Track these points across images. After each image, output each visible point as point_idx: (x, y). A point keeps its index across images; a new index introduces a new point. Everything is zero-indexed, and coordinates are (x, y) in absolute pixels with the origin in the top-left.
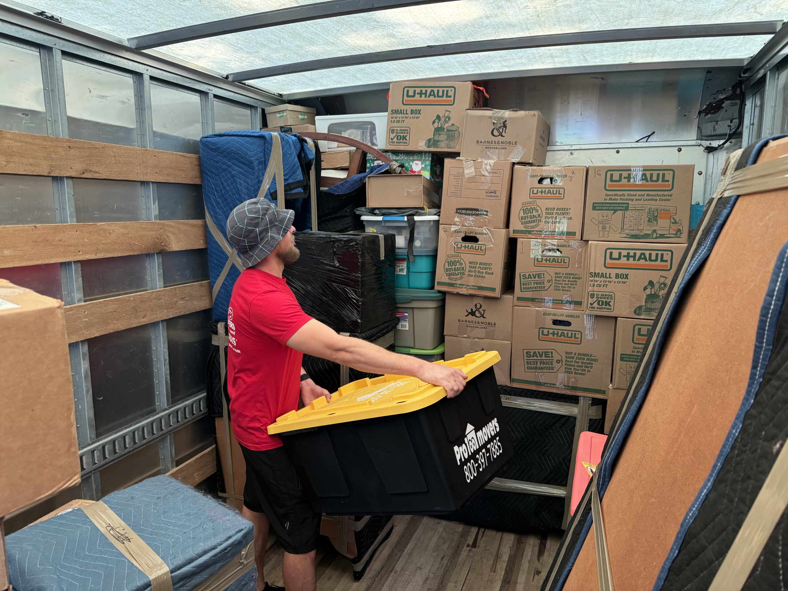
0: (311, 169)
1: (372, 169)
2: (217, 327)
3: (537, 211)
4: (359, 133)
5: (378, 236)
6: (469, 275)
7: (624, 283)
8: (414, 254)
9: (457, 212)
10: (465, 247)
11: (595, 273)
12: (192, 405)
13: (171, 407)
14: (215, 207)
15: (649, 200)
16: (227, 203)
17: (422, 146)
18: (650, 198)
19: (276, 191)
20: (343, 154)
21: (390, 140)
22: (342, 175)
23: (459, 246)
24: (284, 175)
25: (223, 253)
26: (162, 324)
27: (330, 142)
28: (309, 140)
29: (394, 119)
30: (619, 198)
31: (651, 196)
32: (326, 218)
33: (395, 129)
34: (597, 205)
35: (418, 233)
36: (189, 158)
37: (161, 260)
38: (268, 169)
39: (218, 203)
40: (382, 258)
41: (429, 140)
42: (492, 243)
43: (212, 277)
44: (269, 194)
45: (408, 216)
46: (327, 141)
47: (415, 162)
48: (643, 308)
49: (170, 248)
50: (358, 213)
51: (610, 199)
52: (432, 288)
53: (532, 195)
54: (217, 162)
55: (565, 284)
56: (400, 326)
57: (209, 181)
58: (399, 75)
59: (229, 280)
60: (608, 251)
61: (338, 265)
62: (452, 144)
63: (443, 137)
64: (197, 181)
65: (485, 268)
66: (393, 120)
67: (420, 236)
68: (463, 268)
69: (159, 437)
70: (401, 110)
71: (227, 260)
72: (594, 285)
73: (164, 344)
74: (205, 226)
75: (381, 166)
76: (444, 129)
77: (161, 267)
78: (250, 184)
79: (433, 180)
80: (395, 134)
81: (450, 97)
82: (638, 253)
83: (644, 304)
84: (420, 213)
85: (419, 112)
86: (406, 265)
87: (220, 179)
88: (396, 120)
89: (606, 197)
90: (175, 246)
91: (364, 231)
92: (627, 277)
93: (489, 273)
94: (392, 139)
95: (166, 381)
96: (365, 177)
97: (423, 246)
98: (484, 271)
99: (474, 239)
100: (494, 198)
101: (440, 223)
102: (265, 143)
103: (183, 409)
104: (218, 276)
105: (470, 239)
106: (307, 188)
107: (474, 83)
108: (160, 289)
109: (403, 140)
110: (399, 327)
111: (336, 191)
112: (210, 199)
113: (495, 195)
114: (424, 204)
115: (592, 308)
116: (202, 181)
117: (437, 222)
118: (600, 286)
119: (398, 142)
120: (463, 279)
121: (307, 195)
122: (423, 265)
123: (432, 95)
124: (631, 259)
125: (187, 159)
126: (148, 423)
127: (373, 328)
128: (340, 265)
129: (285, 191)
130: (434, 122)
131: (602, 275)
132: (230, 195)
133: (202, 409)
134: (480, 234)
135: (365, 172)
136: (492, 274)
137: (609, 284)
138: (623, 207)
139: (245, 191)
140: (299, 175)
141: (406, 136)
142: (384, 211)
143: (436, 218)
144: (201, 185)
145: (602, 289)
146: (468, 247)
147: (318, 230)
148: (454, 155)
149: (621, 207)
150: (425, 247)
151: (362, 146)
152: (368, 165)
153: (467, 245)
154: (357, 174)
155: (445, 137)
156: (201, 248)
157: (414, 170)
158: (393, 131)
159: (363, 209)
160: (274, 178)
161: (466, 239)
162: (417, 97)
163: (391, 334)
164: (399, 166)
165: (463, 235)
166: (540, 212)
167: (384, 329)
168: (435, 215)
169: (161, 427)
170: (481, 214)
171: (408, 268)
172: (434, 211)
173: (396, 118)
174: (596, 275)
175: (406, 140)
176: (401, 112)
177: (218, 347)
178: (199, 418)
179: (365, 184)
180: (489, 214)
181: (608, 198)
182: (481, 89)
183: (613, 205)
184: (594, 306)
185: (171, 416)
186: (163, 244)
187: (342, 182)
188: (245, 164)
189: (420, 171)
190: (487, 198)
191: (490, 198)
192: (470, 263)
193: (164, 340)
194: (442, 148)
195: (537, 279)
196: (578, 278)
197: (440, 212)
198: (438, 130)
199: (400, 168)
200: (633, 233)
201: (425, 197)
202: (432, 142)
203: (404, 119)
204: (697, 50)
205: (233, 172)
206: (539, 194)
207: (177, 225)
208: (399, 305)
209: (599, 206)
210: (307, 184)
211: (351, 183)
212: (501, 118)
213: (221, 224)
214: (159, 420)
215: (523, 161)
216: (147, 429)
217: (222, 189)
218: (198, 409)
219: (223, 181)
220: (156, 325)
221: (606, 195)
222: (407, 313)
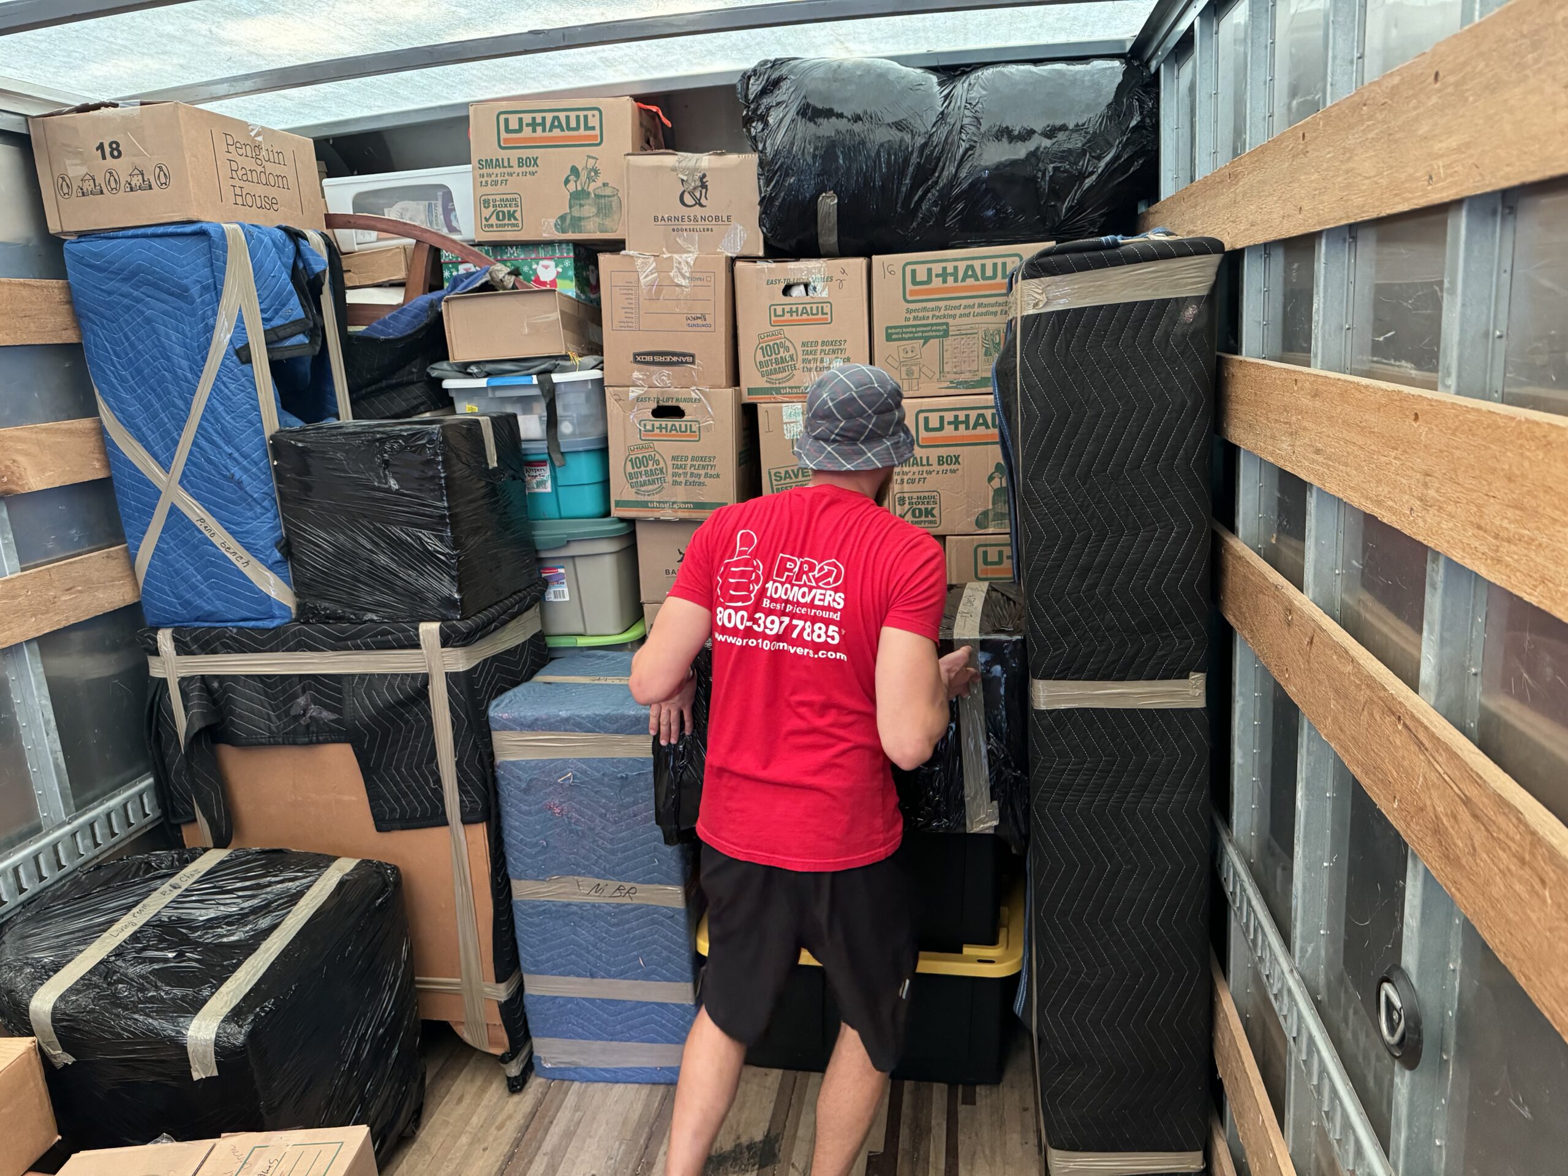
0: (321, 293)
1: (456, 281)
2: (155, 640)
4: (421, 207)
5: (478, 422)
6: (675, 483)
7: (954, 471)
8: (563, 450)
9: (636, 361)
10: (660, 428)
12: (125, 806)
13: (76, 818)
14: (117, 390)
15: (982, 314)
16: (143, 378)
17: (549, 232)
18: (984, 310)
19: (248, 344)
20: (390, 254)
21: (484, 222)
22: (394, 297)
23: (649, 427)
24: (262, 311)
25: (149, 484)
26: (28, 649)
27: (359, 231)
28: (309, 233)
29: (486, 178)
30: (930, 314)
31: (986, 306)
32: (369, 389)
33: (491, 198)
34: (894, 331)
35: (565, 407)
36: (42, 288)
38: (224, 301)
39: (123, 380)
40: (493, 463)
41: (563, 218)
42: (711, 416)
43: (130, 537)
44: (232, 352)
45: (538, 374)
46: (353, 231)
47: (542, 263)
48: (991, 517)
49: (22, 486)
50: (434, 374)
51: (915, 318)
52: (607, 514)
53: (773, 318)
54: (110, 293)
56: (552, 596)
57: (96, 335)
58: (487, 88)
60: (922, 416)
61: (397, 487)
62: (607, 222)
63: (589, 210)
64: (69, 336)
65: (704, 467)
66: (484, 180)
67: (569, 413)
68: (661, 470)
69: (56, 882)
70: (497, 160)
71: (158, 499)
72: (902, 480)
73: (38, 688)
74: (102, 432)
75: (473, 274)
76: (589, 193)
77: (8, 528)
78: (189, 334)
79: (583, 297)
81: (593, 128)
83: (990, 507)
84: (562, 366)
85: (535, 161)
86: (548, 473)
87: (122, 330)
88: (490, 180)
89: (908, 316)
90: (35, 481)
91: (454, 412)
92: (957, 461)
93: (711, 476)
94: (487, 220)
95: (57, 766)
96: (440, 300)
97: (577, 432)
98: (703, 472)
99: (676, 412)
100: (704, 329)
101: (606, 384)
102: (210, 247)
103: (104, 817)
104: (144, 533)
105: (667, 411)
106: (317, 332)
107: (637, 98)
108: (13, 576)
109: (509, 219)
110: (550, 596)
111: (382, 332)
112: (105, 373)
113: (704, 322)
114: (567, 349)
116: (81, 336)
117: (600, 383)
118: (913, 481)
119: (501, 226)
120: (664, 491)
121: (318, 348)
122: (583, 469)
123: (556, 127)
124: (962, 427)
125: (36, 291)
126: (25, 859)
127: (490, 606)
128: (401, 487)
129: (267, 344)
130: (567, 182)
132: (145, 361)
133: (148, 811)
134: (685, 400)
135: (441, 287)
136: (718, 476)
137: (928, 476)
138: (939, 331)
139: (178, 349)
140: (295, 309)
141: (515, 211)
142: (489, 368)
143: (596, 374)
144: (80, 344)
145: (916, 487)
146: (666, 428)
147: (354, 418)
148: (616, 246)
149: (936, 331)
150: (581, 435)
151: (426, 236)
152: (446, 274)
154: (424, 293)
155: (594, 210)
156: (97, 477)
157: (542, 279)
158: (486, 203)
159: (444, 365)
160: (240, 319)
161: (661, 412)
162: (527, 132)
163: (534, 612)
164: (510, 273)
165: (655, 406)
166: (792, 351)
167: (513, 606)
168: (593, 368)
169: (58, 861)
170: (682, 362)
171: (554, 478)
172: (591, 360)
173: (489, 175)
175: (516, 219)
176: (498, 164)
177: (165, 680)
178: (145, 830)
179: (439, 318)
180: (697, 361)
181: (911, 316)
182: (654, 109)
183: (922, 329)
185: (78, 836)
186: (5, 479)
187: (394, 313)
188: (172, 294)
189: (553, 283)
190: (690, 329)
191: (694, 329)
192: (673, 458)
193: (38, 683)
194: (591, 232)
197: (602, 362)
198: (578, 196)
199: (513, 278)
200: (962, 378)
201: (570, 334)
202: (568, 220)
203: (506, 177)
204: (1041, 26)
205: (148, 312)
206: (787, 316)
207: (34, 436)
208: (543, 555)
209: (897, 333)
210: (315, 324)
211: (412, 314)
212: (696, 169)
213: (136, 424)
214: (51, 848)
215: (746, 253)
216: (25, 869)
217: (129, 349)
218: (141, 813)
219: (130, 334)
220: (17, 652)
221: (908, 311)
222: (562, 567)
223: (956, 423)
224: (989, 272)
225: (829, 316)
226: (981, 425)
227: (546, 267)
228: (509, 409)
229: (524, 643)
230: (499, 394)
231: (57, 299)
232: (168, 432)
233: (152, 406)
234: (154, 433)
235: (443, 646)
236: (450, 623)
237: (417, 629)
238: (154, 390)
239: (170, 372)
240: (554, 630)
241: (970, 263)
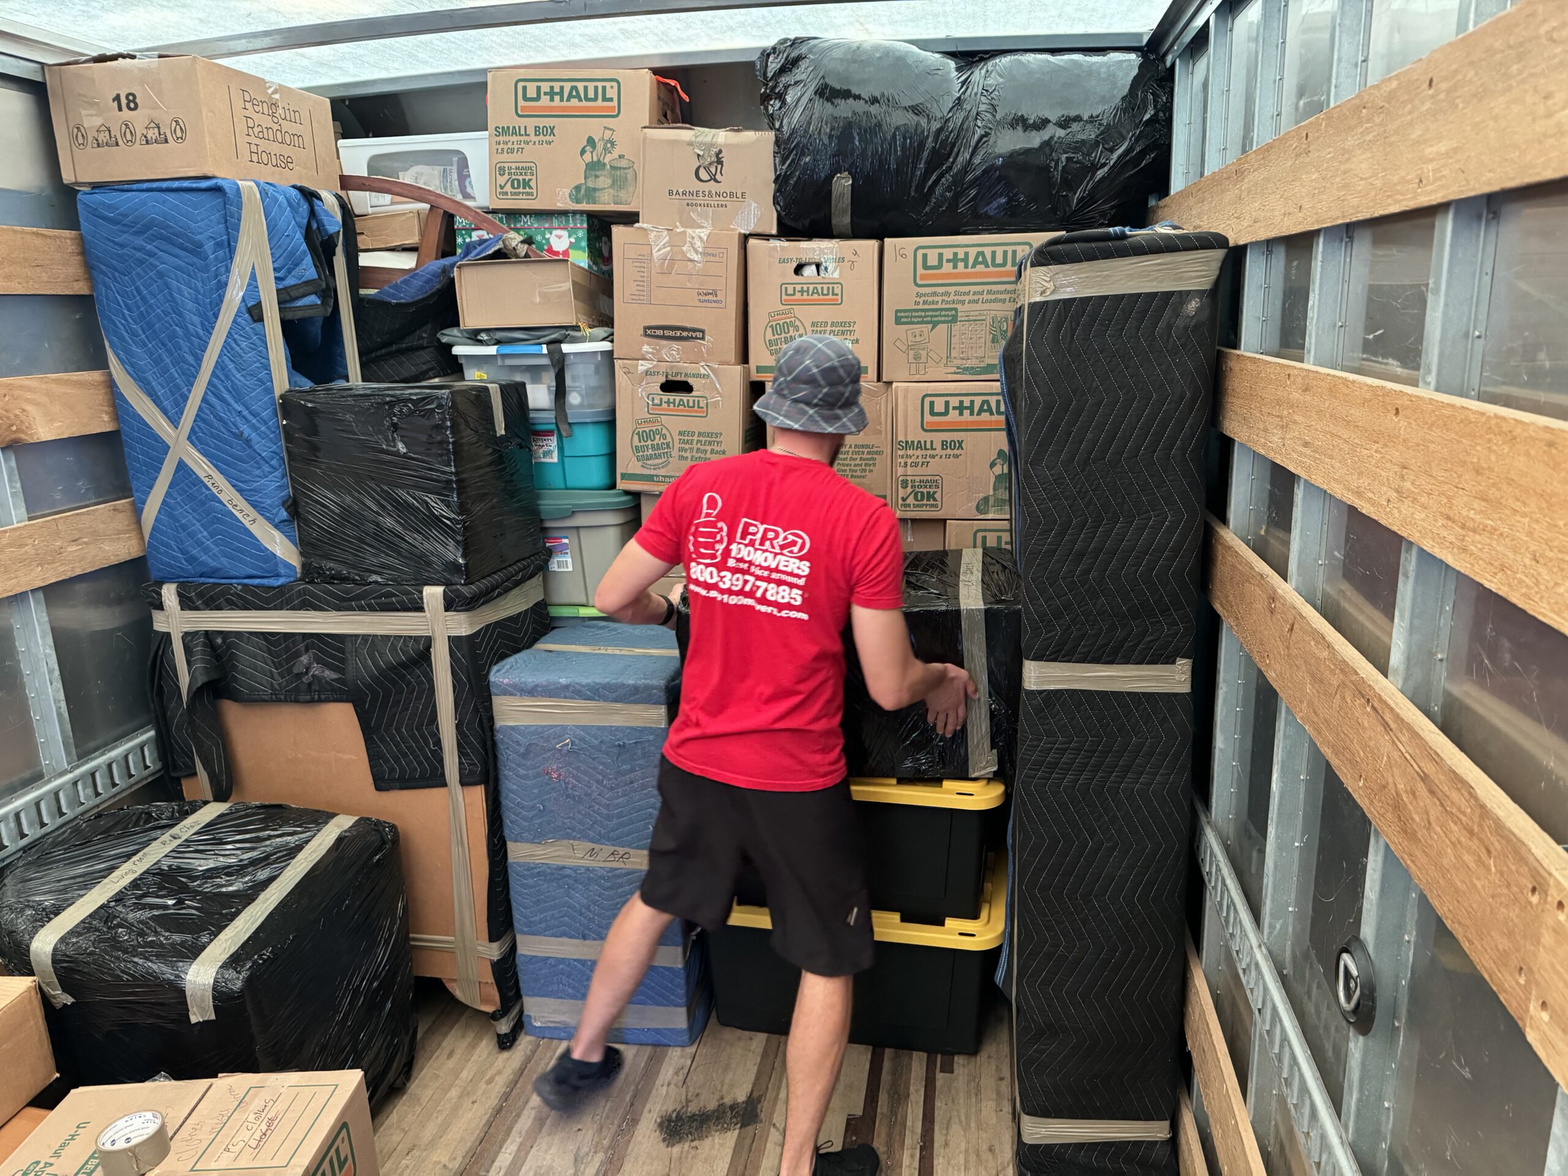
0: (334, 254)
1: (469, 248)
2: (160, 595)
4: (436, 173)
5: (487, 389)
6: (679, 457)
7: (956, 456)
8: (570, 421)
9: (646, 335)
10: (668, 402)
11: (907, 442)
12: (126, 757)
13: (78, 767)
14: (128, 343)
15: (991, 301)
16: (154, 332)
17: (563, 203)
18: (993, 297)
19: (260, 303)
20: (403, 218)
21: (499, 190)
22: (406, 262)
23: (657, 401)
24: (275, 269)
25: (157, 438)
26: (35, 600)
27: (374, 194)
28: (324, 194)
29: (502, 146)
30: (940, 299)
31: (995, 293)
32: (379, 353)
33: (506, 165)
34: (903, 314)
35: (574, 378)
36: (55, 237)
37: (13, 463)
38: (237, 259)
39: (133, 334)
40: (501, 431)
41: (578, 188)
42: (718, 393)
43: (137, 491)
44: (244, 310)
45: (548, 343)
46: (366, 193)
47: (555, 232)
48: (991, 502)
49: (31, 435)
50: (444, 340)
51: (925, 303)
52: (613, 486)
54: (122, 246)
55: (855, 465)
56: (556, 565)
57: (108, 288)
58: (506, 54)
59: (175, 495)
60: (927, 400)
61: (405, 450)
62: (623, 194)
63: (604, 181)
64: (81, 288)
65: (710, 443)
66: (500, 147)
67: (577, 384)
69: (57, 829)
70: (514, 127)
71: (166, 454)
72: (906, 463)
73: (43, 638)
74: (111, 385)
75: (486, 241)
76: (604, 165)
77: (17, 477)
78: (202, 291)
79: (595, 268)
80: (506, 177)
81: (611, 100)
82: (978, 401)
83: (991, 493)
84: (572, 337)
85: (552, 132)
86: (555, 443)
87: (134, 283)
88: (506, 147)
89: (918, 299)
90: (44, 431)
91: (463, 379)
92: (961, 447)
94: (502, 187)
95: (59, 715)
96: (453, 266)
97: (586, 403)
98: (709, 448)
99: (684, 387)
100: (714, 305)
101: (615, 356)
102: (225, 204)
103: (105, 767)
104: (151, 488)
105: (675, 386)
106: (329, 293)
107: (656, 71)
108: (20, 525)
109: (524, 188)
110: (554, 566)
111: (393, 296)
112: (116, 326)
113: (715, 298)
114: (578, 320)
116: (93, 287)
117: (609, 355)
118: (916, 465)
119: (515, 194)
120: (670, 466)
121: (330, 310)
122: (590, 441)
123: (574, 97)
124: (967, 412)
125: (49, 241)
126: (27, 804)
127: (494, 573)
128: (410, 450)
129: (279, 303)
130: (583, 152)
131: (920, 446)
132: (157, 315)
133: (148, 763)
134: (694, 376)
135: (454, 254)
137: (931, 460)
138: (948, 316)
139: (190, 305)
140: (308, 269)
142: (499, 335)
143: (606, 346)
144: (91, 296)
145: (919, 470)
146: (674, 403)
147: (364, 380)
148: (630, 218)
149: (945, 316)
150: (590, 406)
151: (441, 202)
152: (459, 240)
153: (672, 399)
154: (437, 259)
155: (609, 182)
156: (104, 430)
157: (555, 249)
159: (455, 331)
160: (253, 277)
161: (670, 386)
162: (545, 100)
163: (537, 580)
164: (523, 242)
165: (663, 380)
167: (517, 573)
168: (603, 340)
169: (59, 808)
170: (692, 338)
171: (561, 449)
172: (601, 332)
173: (506, 143)
174: (908, 445)
175: (530, 188)
176: (515, 132)
177: (168, 635)
178: (145, 782)
179: (451, 284)
180: (707, 337)
181: (921, 300)
182: (673, 83)
183: (930, 313)
185: (79, 783)
186: (14, 428)
187: (406, 277)
188: (186, 249)
189: (566, 253)
190: (701, 304)
191: (705, 304)
192: (680, 433)
193: (43, 632)
194: (605, 203)
196: (876, 453)
197: (612, 334)
198: (594, 167)
199: (526, 246)
200: (968, 363)
201: (580, 304)
202: (583, 191)
203: (523, 145)
204: (1060, 16)
205: (161, 267)
206: (798, 296)
207: (44, 386)
208: (548, 524)
209: (906, 317)
210: (327, 285)
211: (424, 279)
212: (712, 145)
213: (145, 378)
214: (53, 796)
215: (759, 230)
216: (26, 815)
217: (140, 303)
218: (142, 765)
219: (142, 288)
220: (22, 601)
221: (918, 295)
222: (566, 538)
224: (999, 260)
225: (839, 297)
226: (985, 411)
227: (559, 237)
228: (518, 378)
229: (526, 611)
230: (509, 362)
231: (70, 250)
232: (178, 387)
233: (163, 360)
234: (163, 387)
235: (446, 610)
236: (454, 587)
237: (421, 592)
238: (164, 345)
239: (181, 327)
240: (556, 599)
241: (980, 249)
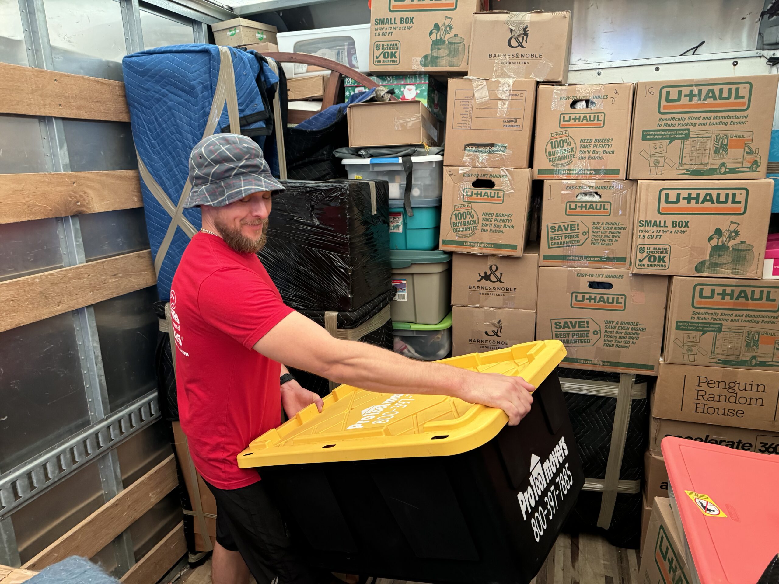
0: (274, 98)
1: (353, 98)
2: (164, 309)
3: (570, 144)
4: (334, 53)
5: (368, 184)
6: (483, 230)
7: (683, 232)
8: (413, 206)
10: (477, 194)
11: (646, 221)
12: (140, 410)
13: (111, 417)
14: (149, 152)
15: (716, 124)
16: (165, 145)
17: (416, 66)
18: (718, 121)
19: (229, 125)
20: (314, 80)
21: (375, 59)
22: (315, 107)
23: (469, 193)
24: (239, 104)
25: (164, 212)
26: (88, 312)
27: (297, 64)
28: (269, 59)
29: (379, 31)
30: (677, 123)
31: (720, 118)
32: (297, 164)
33: (381, 43)
34: (648, 133)
35: (416, 179)
36: (109, 85)
37: (78, 226)
38: (216, 97)
39: (153, 146)
40: (375, 212)
41: (426, 57)
42: (512, 187)
43: (153, 245)
44: (219, 127)
45: (403, 156)
46: (292, 64)
47: (407, 87)
48: (707, 264)
49: (90, 209)
50: (337, 155)
51: (665, 125)
52: (436, 247)
53: (562, 123)
54: (148, 90)
55: (605, 237)
56: (398, 297)
57: (138, 117)
59: (175, 249)
60: (664, 193)
61: (318, 223)
62: (455, 60)
63: (443, 52)
64: (123, 118)
65: (504, 221)
66: (377, 32)
68: (475, 222)
69: (96, 457)
70: (387, 19)
71: (170, 222)
72: (644, 236)
73: (92, 336)
74: (139, 179)
75: (364, 93)
76: (444, 41)
77: (80, 235)
78: (193, 118)
80: (381, 51)
82: (703, 193)
83: (708, 258)
84: (419, 152)
85: (412, 20)
86: (402, 220)
87: (154, 114)
88: (381, 32)
89: (660, 123)
90: (97, 206)
91: (347, 178)
92: (687, 225)
93: (508, 227)
94: (377, 58)
95: (101, 384)
96: (345, 108)
97: (423, 195)
98: (503, 224)
99: (489, 184)
100: (515, 129)
101: (444, 164)
102: (210, 60)
103: (127, 416)
104: (160, 243)
105: (483, 183)
106: (270, 121)
108: (80, 265)
109: (392, 58)
110: (396, 298)
111: (307, 127)
112: (143, 141)
113: (516, 124)
114: (423, 141)
115: (642, 265)
116: (130, 118)
117: (440, 164)
118: (652, 237)
120: (475, 235)
121: (271, 132)
122: (424, 219)
125: (105, 87)
126: (78, 442)
127: (367, 303)
128: (321, 223)
129: (241, 126)
130: (431, 33)
131: (655, 224)
132: (167, 134)
133: (153, 413)
134: (496, 176)
135: (344, 102)
136: (513, 227)
137: (663, 234)
138: (682, 134)
139: (187, 127)
140: (259, 105)
141: (396, 52)
142: (372, 151)
143: (439, 158)
144: (130, 123)
145: (654, 241)
146: (481, 194)
147: (288, 179)
148: (461, 74)
149: (680, 134)
150: (426, 197)
151: (338, 67)
152: (347, 94)
153: (479, 191)
154: (334, 104)
155: (447, 52)
156: (134, 207)
157: (406, 98)
158: (378, 47)
159: (344, 150)
160: (225, 109)
161: (478, 184)
163: (388, 307)
164: (388, 92)
165: (475, 179)
166: (573, 145)
167: (379, 303)
168: (437, 154)
169: (98, 443)
171: (405, 224)
172: (435, 149)
173: (381, 29)
174: (648, 223)
175: (396, 57)
176: (388, 22)
177: (168, 334)
178: (151, 424)
179: (344, 119)
181: (663, 123)
183: (669, 132)
184: (643, 262)
185: (111, 427)
186: (79, 204)
187: (316, 116)
188: (184, 91)
189: (414, 98)
190: (506, 128)
191: (509, 128)
192: (484, 214)
193: (93, 332)
194: (443, 67)
195: (569, 231)
196: (621, 228)
197: (443, 150)
198: (437, 43)
199: (390, 95)
200: (695, 167)
201: (424, 132)
202: (429, 58)
203: (392, 30)
205: (170, 103)
206: (572, 122)
207: (99, 178)
208: (395, 272)
209: (651, 135)
210: (270, 116)
211: (326, 117)
212: (521, 23)
213: (159, 175)
214: (94, 436)
215: (550, 79)
216: (78, 449)
217: (157, 126)
218: (149, 414)
219: (158, 116)
220: (81, 313)
221: (661, 120)
222: (405, 280)
223: (689, 199)
225: (602, 122)
226: (708, 201)
227: (410, 90)
228: (385, 179)
229: (382, 327)
230: (377, 169)
231: (118, 93)
232: (177, 180)
233: (169, 163)
234: (169, 180)
235: (339, 328)
236: (344, 313)
237: (323, 315)
238: (171, 153)
239: (180, 142)
240: (395, 318)
241: (711, 87)
